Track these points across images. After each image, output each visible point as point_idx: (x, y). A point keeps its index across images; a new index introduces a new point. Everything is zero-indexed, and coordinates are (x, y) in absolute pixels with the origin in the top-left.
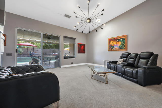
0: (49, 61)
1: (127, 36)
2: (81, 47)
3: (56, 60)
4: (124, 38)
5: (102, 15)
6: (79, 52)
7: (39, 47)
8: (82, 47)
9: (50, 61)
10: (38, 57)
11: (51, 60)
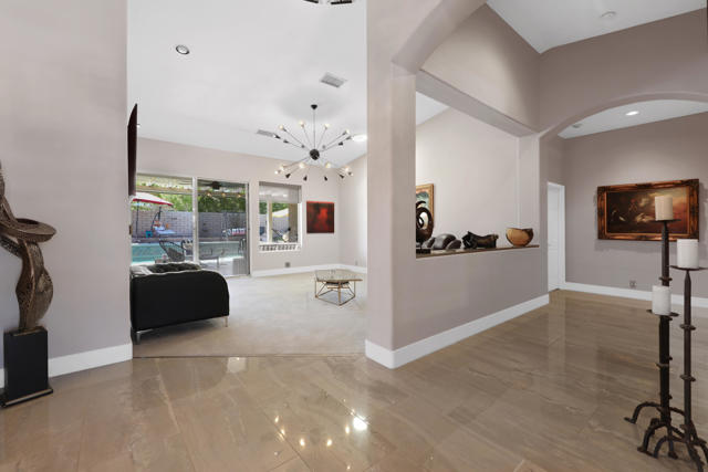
0: (217, 258)
1: (433, 187)
2: (319, 211)
3: (239, 254)
4: (427, 191)
5: (341, 144)
6: (311, 229)
7: (178, 204)
8: (324, 213)
9: (220, 260)
10: (179, 244)
11: (223, 255)
